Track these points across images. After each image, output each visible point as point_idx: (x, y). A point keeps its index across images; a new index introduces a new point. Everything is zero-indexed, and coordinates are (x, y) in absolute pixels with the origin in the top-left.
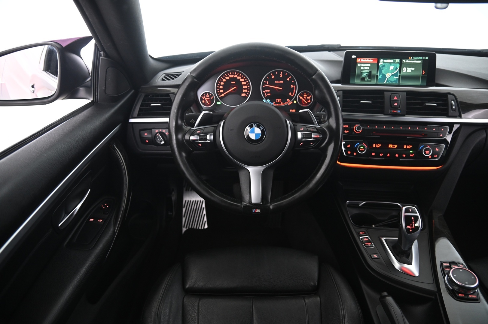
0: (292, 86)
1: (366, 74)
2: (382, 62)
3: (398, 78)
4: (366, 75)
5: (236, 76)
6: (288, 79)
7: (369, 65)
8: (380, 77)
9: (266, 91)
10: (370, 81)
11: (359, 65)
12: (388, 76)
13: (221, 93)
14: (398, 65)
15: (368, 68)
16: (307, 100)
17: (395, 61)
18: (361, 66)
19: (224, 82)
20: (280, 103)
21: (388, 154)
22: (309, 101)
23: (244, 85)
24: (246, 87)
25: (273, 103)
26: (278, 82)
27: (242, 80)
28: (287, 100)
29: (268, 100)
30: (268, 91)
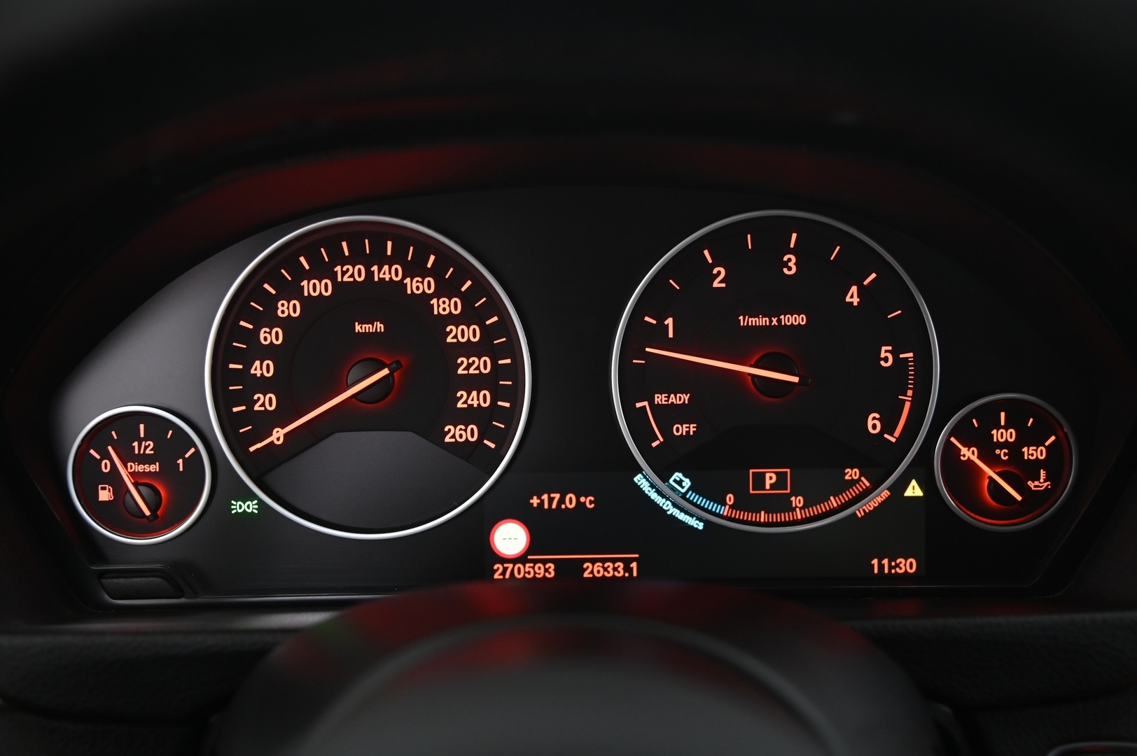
0: (885, 352)
5: (388, 273)
6: (853, 296)
9: (660, 399)
13: (267, 422)
16: (1019, 471)
19: (287, 323)
20: (780, 504)
22: (1040, 484)
23: (469, 349)
24: (482, 365)
25: (724, 503)
26: (766, 321)
27: (446, 306)
28: (847, 477)
29: (677, 474)
30: (675, 403)
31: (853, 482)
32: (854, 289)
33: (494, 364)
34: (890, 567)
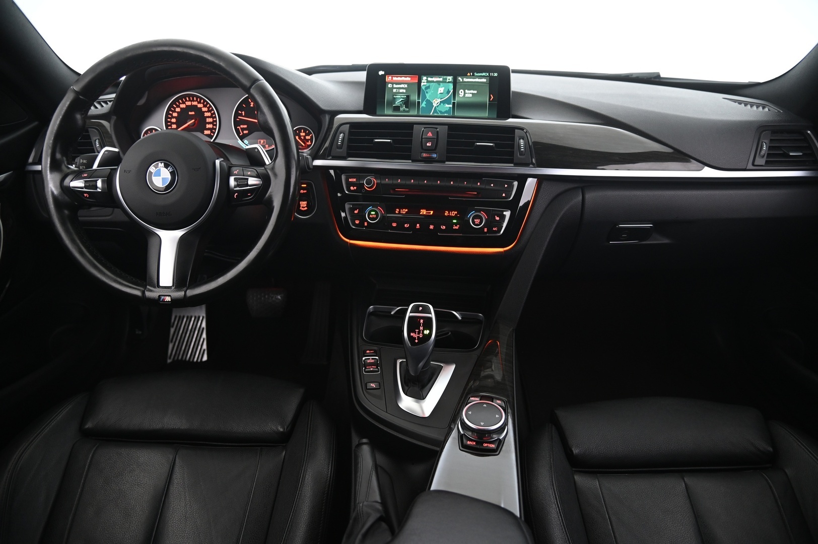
1: (402, 101)
2: (426, 81)
3: (451, 106)
4: (401, 103)
5: (195, 103)
7: (406, 86)
8: (423, 105)
10: (408, 112)
11: (390, 86)
12: (436, 102)
14: (451, 86)
15: (404, 91)
16: (305, 141)
17: (446, 79)
18: (393, 88)
19: (178, 112)
21: (418, 225)
22: (309, 143)
23: (208, 117)
24: (210, 120)
27: (204, 109)
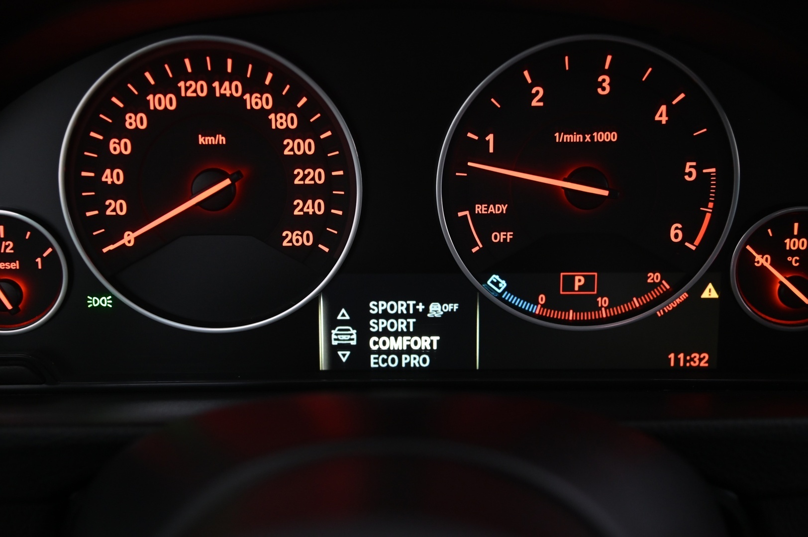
0: (689, 167)
5: (229, 89)
6: (662, 116)
9: (480, 209)
13: (118, 226)
19: (134, 135)
20: (587, 303)
23: (304, 161)
24: (316, 176)
25: (537, 303)
26: (580, 137)
27: (283, 121)
28: (649, 281)
29: (494, 276)
30: (494, 212)
31: (655, 285)
32: (663, 108)
33: (328, 175)
34: (685, 361)
